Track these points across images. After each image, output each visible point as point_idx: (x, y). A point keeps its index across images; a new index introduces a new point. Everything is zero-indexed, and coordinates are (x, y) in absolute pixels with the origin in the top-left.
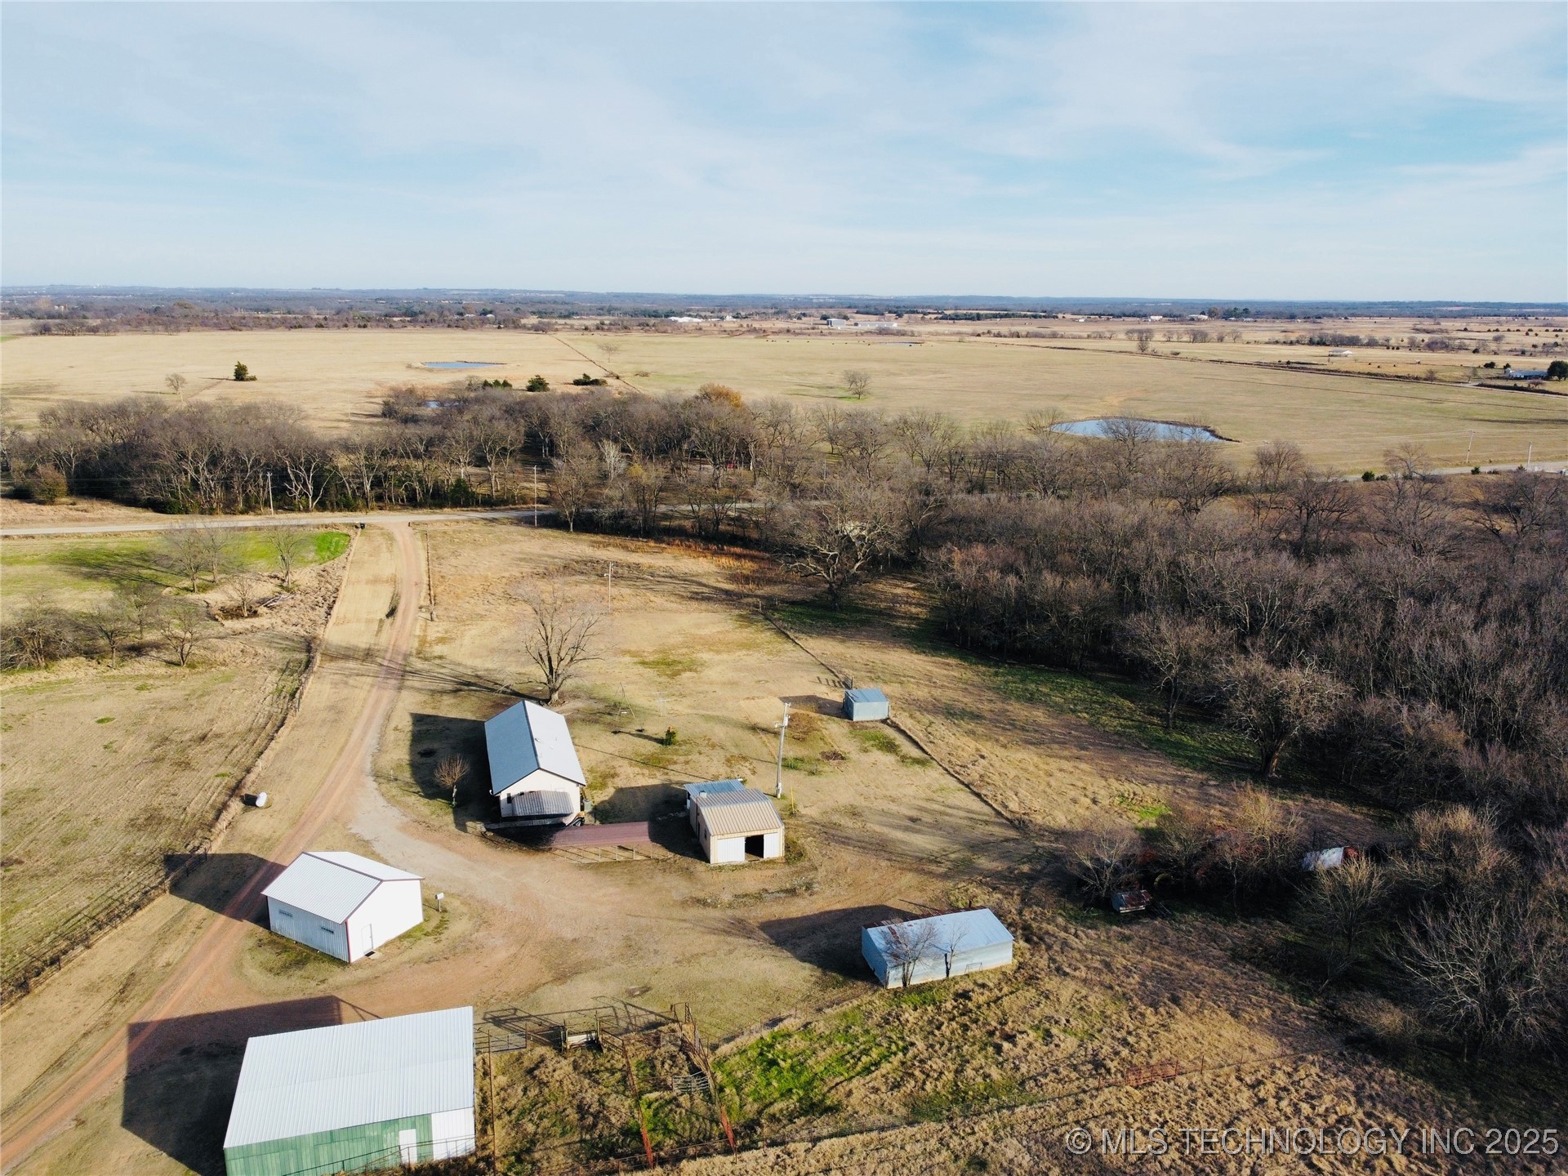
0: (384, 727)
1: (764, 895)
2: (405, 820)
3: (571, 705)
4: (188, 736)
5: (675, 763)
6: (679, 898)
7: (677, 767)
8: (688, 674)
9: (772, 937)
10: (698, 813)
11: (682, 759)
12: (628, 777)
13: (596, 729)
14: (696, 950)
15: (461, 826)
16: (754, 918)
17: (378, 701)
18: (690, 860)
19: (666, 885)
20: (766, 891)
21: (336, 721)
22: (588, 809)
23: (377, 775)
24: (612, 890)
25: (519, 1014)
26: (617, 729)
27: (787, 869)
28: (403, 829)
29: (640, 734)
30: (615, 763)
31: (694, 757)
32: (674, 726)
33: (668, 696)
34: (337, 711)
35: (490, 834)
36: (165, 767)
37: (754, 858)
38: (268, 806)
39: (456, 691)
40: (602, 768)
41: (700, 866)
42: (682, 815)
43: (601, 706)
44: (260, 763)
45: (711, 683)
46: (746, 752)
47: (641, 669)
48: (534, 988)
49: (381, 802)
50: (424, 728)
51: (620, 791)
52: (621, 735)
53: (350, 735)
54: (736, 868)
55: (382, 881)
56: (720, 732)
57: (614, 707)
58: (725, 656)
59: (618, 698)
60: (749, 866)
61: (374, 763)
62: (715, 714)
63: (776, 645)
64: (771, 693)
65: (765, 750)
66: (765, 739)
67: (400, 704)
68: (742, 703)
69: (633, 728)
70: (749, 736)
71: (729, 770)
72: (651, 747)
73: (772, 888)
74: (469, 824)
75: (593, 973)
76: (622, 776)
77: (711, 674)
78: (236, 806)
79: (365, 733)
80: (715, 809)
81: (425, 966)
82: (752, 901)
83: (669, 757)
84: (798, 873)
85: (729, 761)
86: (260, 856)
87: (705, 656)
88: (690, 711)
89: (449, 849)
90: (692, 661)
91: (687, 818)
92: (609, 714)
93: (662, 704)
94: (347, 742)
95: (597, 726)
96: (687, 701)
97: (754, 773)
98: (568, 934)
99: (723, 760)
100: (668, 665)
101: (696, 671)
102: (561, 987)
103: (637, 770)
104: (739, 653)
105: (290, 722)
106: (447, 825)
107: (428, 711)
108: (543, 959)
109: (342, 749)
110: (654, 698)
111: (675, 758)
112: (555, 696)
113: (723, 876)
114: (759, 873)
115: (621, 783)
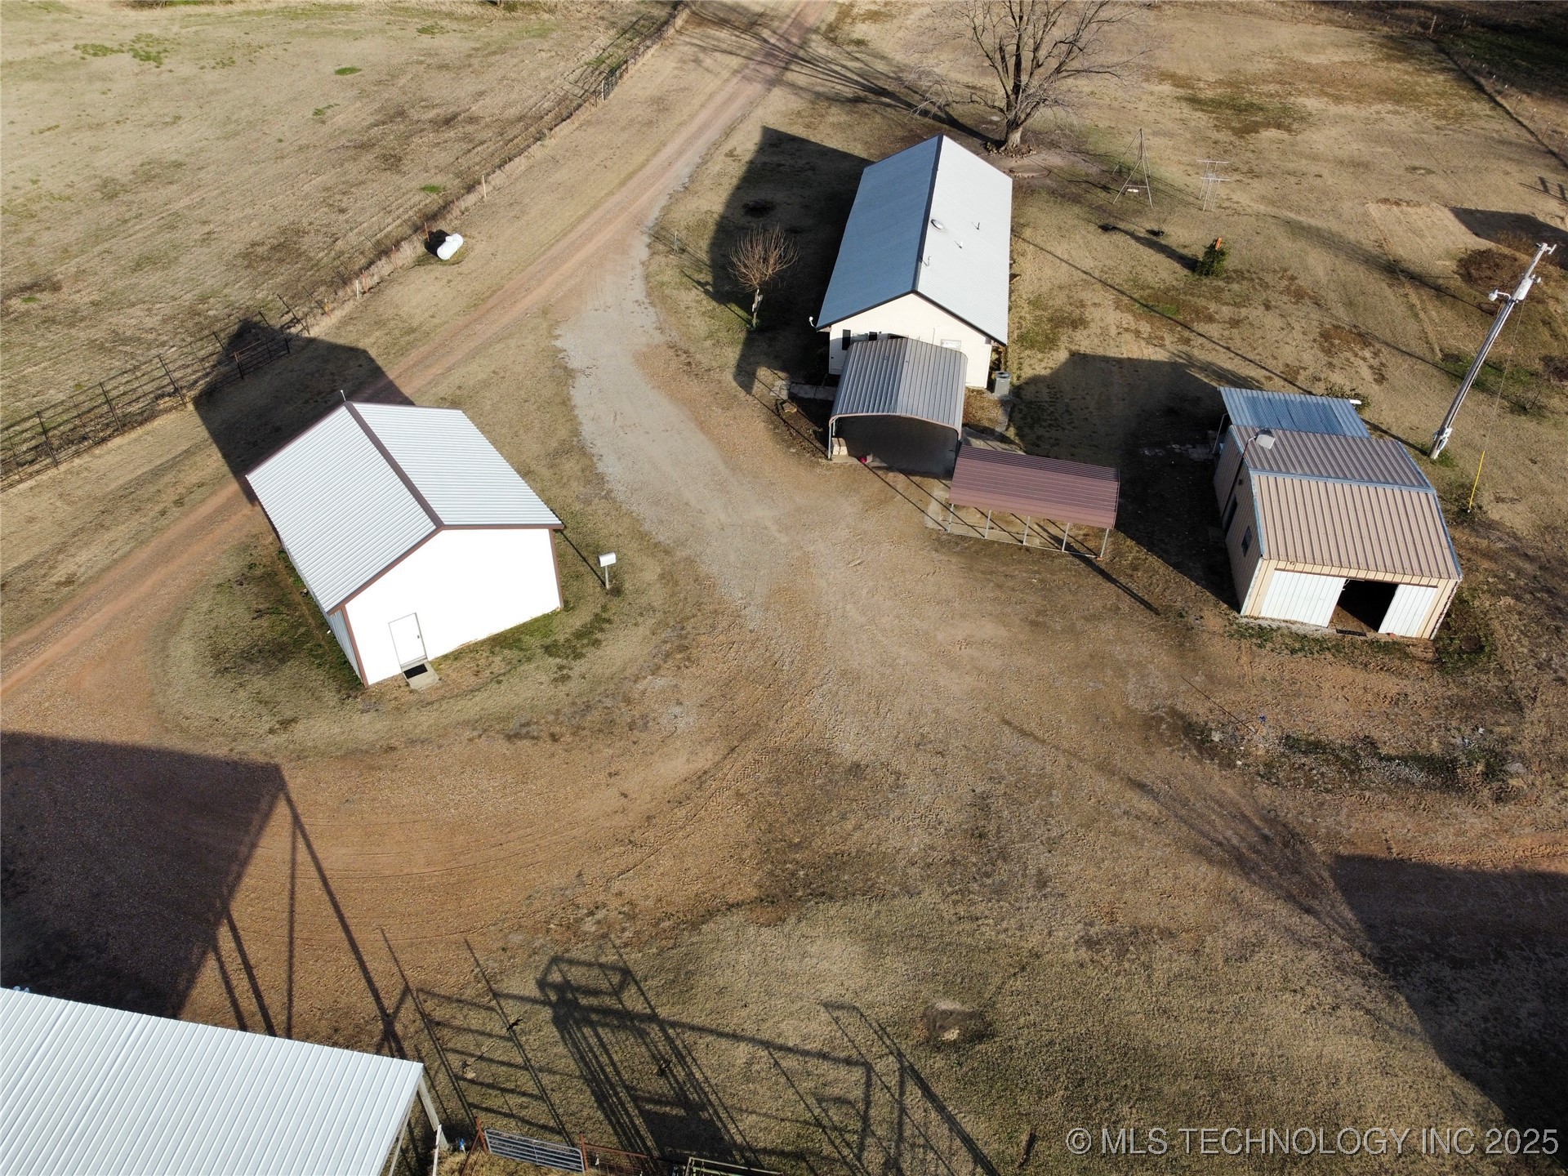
0: (716, 145)
1: (1367, 762)
2: (659, 338)
3: (1040, 158)
4: (431, 114)
5: (1210, 319)
6: (1143, 706)
7: (1213, 330)
8: (1273, 133)
9: (1370, 928)
10: (1241, 479)
11: (1226, 311)
12: (1104, 333)
13: (1069, 215)
14: (1152, 915)
15: (745, 375)
16: (1332, 837)
17: (731, 99)
18: (1192, 588)
19: (1119, 652)
20: (1371, 743)
21: (650, 123)
22: (1003, 387)
23: (659, 236)
24: (989, 629)
25: (632, 1001)
26: (1111, 221)
27: (1437, 687)
28: (643, 359)
29: (1153, 240)
30: (1087, 296)
31: (1255, 313)
32: (1224, 235)
33: (1225, 170)
34: (661, 104)
35: (791, 409)
36: (368, 158)
37: (1353, 624)
38: (457, 259)
39: (856, 100)
40: (1060, 300)
41: (1212, 617)
42: (1198, 453)
43: (1094, 170)
44: (498, 178)
45: (1315, 158)
46: (1369, 323)
47: (1186, 110)
48: (702, 915)
49: (638, 290)
50: (775, 159)
51: (1078, 359)
52: (1117, 238)
53: (657, 151)
54: (1301, 642)
55: (440, 526)
56: (1318, 266)
57: (1117, 175)
58: (1349, 109)
59: (1129, 159)
60: (1337, 648)
61: (666, 210)
62: (1313, 222)
63: (1456, 101)
64: (1437, 197)
65: (1412, 327)
66: (1414, 298)
67: (760, 112)
68: (1375, 210)
69: (1142, 226)
70: (1377, 286)
71: (1324, 359)
72: (1163, 273)
73: (1391, 740)
74: (763, 373)
75: (861, 911)
76: (1094, 328)
77: (1319, 139)
78: (412, 250)
79: (680, 153)
80: (1286, 481)
81: (502, 747)
82: (1331, 772)
83: (1202, 302)
84: (1465, 707)
85: (1327, 339)
86: (380, 362)
87: (1312, 103)
88: (1262, 208)
89: (702, 426)
90: (1285, 109)
91: (1209, 467)
92: (1105, 188)
93: (1211, 185)
94: (642, 166)
95: (1076, 209)
96: (1259, 186)
97: (1381, 379)
98: (849, 746)
99: (1315, 333)
100: (1239, 110)
101: (1289, 130)
102: (767, 934)
103: (1128, 319)
104: (1379, 107)
105: (581, 116)
106: (722, 368)
107: (798, 131)
108: (758, 815)
109: (630, 176)
110: (1199, 169)
111: (1213, 307)
112: (1016, 137)
113: (1265, 664)
114: (1361, 677)
115: (1085, 342)
